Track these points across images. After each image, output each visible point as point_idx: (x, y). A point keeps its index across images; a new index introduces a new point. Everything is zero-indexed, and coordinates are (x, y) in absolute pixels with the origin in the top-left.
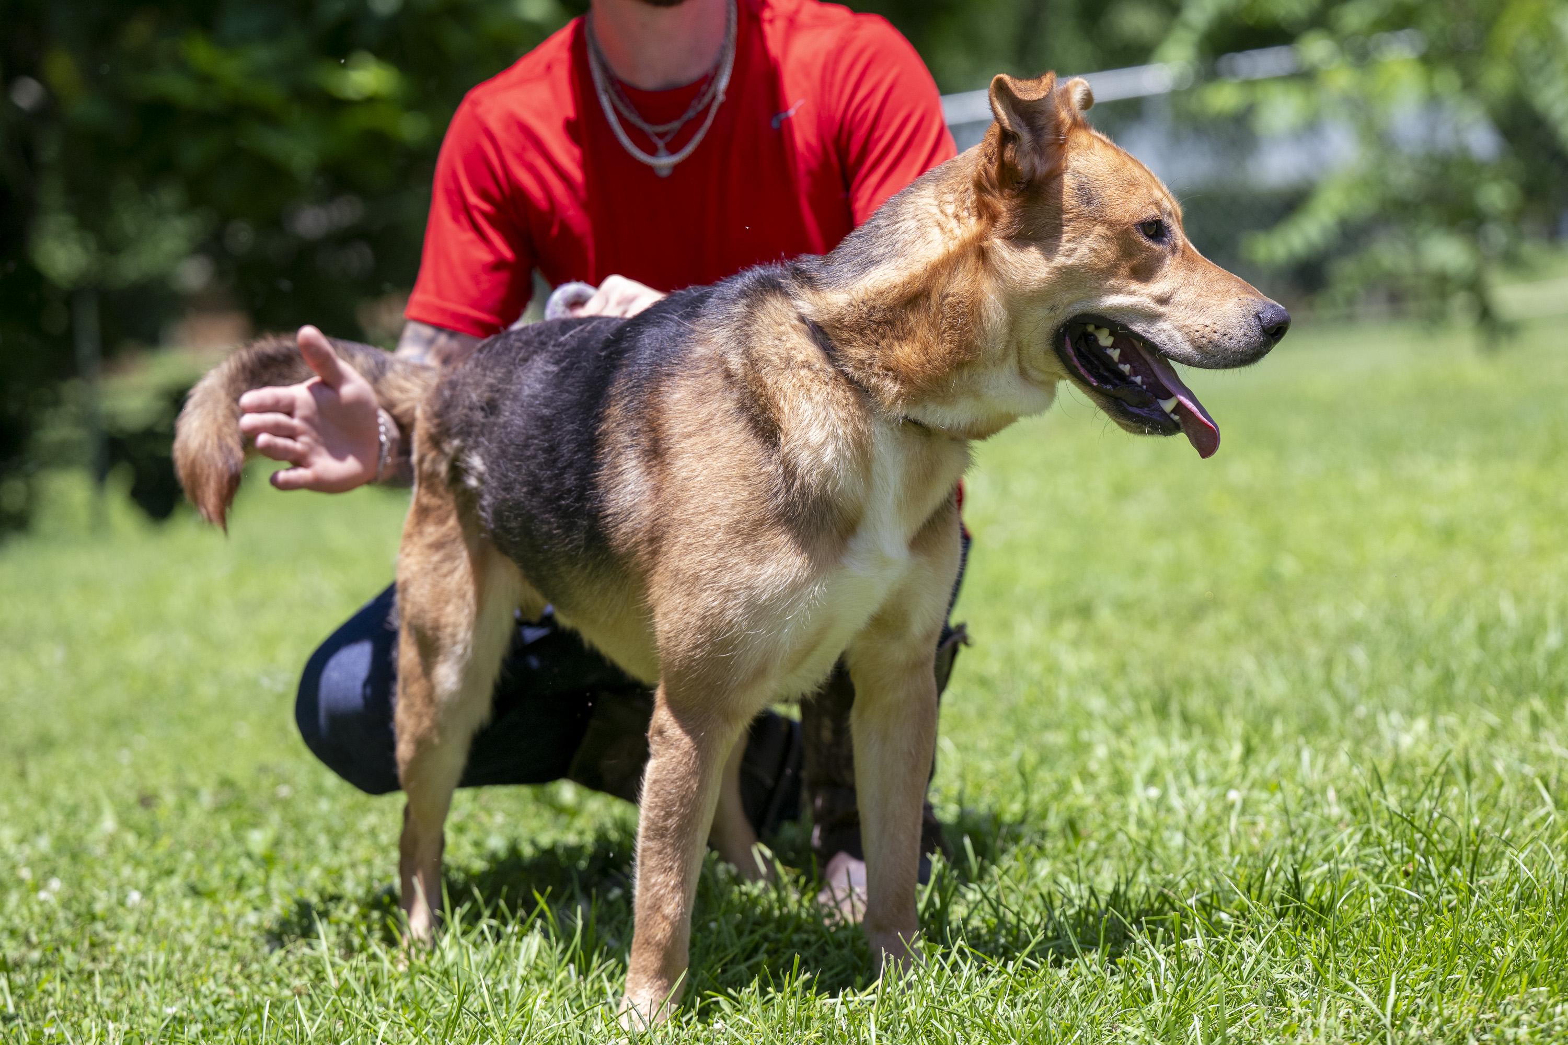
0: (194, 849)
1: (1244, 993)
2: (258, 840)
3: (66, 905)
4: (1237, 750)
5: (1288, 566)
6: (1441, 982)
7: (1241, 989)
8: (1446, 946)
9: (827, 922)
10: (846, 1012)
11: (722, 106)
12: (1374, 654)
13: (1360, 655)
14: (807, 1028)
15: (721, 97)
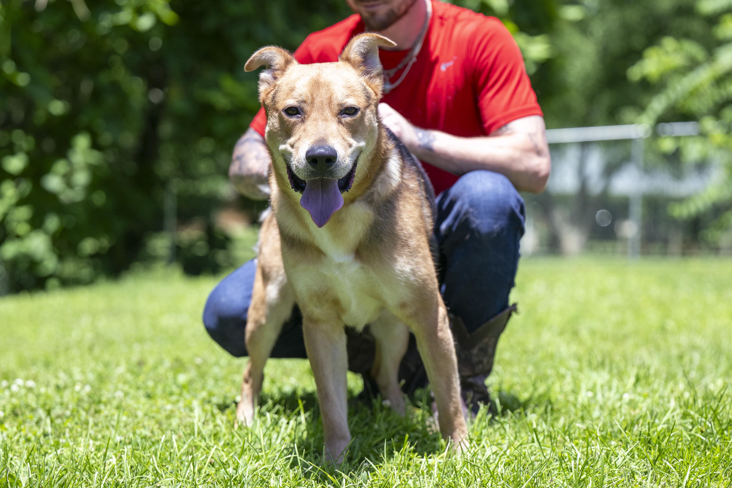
0: (154, 381)
1: (616, 472)
2: (182, 378)
3: (90, 396)
4: (632, 380)
5: (671, 325)
6: (711, 475)
7: (615, 471)
8: (715, 461)
9: (428, 429)
10: (427, 465)
11: (414, 64)
12: (703, 355)
13: (696, 357)
14: (408, 469)
15: (414, 60)
